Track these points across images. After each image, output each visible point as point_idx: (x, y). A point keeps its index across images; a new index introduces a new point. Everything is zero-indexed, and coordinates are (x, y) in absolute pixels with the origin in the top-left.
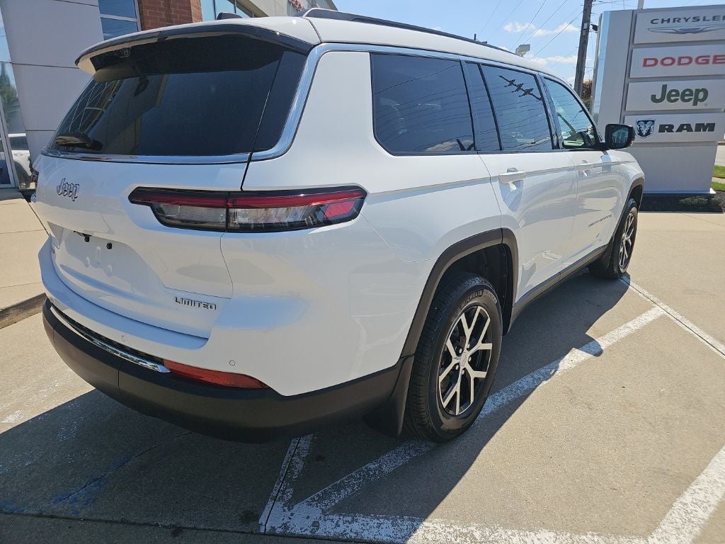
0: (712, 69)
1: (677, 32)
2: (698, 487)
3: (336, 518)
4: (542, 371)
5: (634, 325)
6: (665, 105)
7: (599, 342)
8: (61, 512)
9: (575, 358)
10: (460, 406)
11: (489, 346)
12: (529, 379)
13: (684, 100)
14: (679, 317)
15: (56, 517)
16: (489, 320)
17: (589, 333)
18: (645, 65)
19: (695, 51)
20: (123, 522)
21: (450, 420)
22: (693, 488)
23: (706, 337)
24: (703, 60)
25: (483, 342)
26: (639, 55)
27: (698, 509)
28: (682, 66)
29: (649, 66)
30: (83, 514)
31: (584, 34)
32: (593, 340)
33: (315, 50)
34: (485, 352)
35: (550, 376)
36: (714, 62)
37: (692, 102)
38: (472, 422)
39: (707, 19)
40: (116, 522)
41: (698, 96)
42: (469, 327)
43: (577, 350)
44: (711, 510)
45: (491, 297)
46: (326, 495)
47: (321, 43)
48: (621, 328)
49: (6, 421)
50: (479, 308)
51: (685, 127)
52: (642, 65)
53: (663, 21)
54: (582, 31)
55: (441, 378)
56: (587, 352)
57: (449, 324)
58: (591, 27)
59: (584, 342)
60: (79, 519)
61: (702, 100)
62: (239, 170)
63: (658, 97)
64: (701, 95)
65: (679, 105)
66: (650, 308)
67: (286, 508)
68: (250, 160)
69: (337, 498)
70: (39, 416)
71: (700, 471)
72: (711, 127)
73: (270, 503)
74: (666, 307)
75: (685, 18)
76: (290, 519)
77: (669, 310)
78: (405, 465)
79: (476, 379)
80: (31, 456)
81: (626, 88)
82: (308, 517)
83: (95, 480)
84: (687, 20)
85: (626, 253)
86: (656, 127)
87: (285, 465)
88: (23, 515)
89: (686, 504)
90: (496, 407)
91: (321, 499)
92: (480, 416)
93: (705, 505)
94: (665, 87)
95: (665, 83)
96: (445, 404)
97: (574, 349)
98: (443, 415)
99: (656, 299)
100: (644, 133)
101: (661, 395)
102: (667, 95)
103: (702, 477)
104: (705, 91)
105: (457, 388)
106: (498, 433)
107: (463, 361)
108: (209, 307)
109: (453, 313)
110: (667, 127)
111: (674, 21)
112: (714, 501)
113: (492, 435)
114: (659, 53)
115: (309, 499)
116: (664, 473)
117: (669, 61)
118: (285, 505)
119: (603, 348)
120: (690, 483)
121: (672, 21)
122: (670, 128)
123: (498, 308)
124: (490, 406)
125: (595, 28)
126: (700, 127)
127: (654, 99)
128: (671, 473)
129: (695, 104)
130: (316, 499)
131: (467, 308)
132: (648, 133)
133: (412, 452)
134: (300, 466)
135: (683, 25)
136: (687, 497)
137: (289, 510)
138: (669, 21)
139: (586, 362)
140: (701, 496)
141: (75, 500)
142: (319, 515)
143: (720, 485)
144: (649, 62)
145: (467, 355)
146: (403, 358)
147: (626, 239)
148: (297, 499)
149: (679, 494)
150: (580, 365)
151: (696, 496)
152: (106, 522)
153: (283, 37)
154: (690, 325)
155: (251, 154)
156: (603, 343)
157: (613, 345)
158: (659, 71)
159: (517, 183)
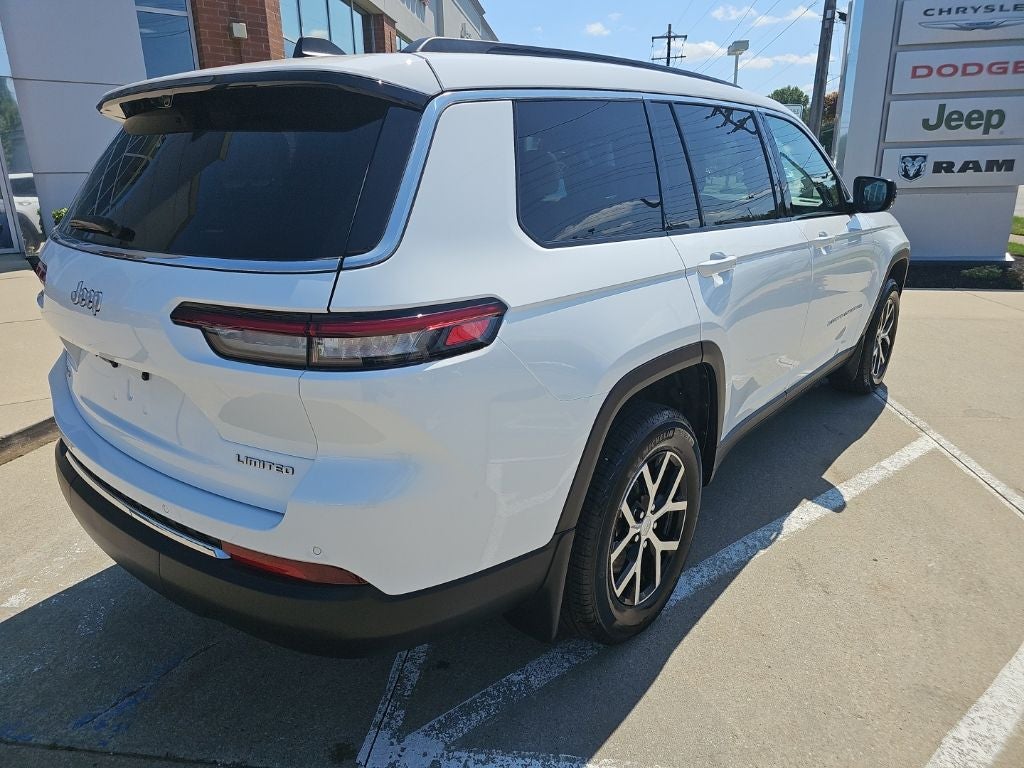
0: (1010, 81)
1: (962, 28)
2: (979, 714)
3: (464, 755)
4: (759, 533)
5: (891, 465)
6: (943, 134)
7: (841, 490)
8: (82, 742)
9: (806, 515)
10: (641, 591)
11: (682, 506)
12: (739, 546)
13: (970, 127)
14: (957, 453)
15: (76, 750)
16: (682, 470)
17: (827, 476)
18: (914, 75)
19: (987, 55)
20: (167, 758)
21: (626, 614)
22: (971, 715)
23: (995, 483)
24: (999, 68)
25: (674, 500)
26: (906, 62)
27: (979, 749)
28: (969, 77)
29: (919, 77)
30: (113, 745)
31: (827, 26)
32: (833, 486)
33: (435, 104)
34: (677, 514)
35: (771, 542)
36: (1015, 71)
37: (982, 128)
38: (658, 612)
39: (1005, 8)
40: (159, 758)
41: (990, 120)
42: (654, 481)
43: (809, 502)
44: (996, 749)
45: (685, 438)
46: (452, 721)
47: (443, 92)
48: (874, 469)
49: (8, 605)
50: (669, 454)
51: (971, 166)
52: (910, 75)
53: (941, 12)
54: (823, 22)
55: (614, 556)
56: (822, 505)
57: (625, 480)
58: (837, 15)
59: (819, 491)
60: (108, 753)
61: (997, 126)
62: (324, 283)
63: (933, 122)
64: (995, 119)
65: (964, 133)
66: (916, 437)
67: (394, 740)
68: (340, 268)
69: (464, 727)
70: (52, 597)
71: (982, 689)
72: (1009, 165)
73: (372, 733)
74: (939, 436)
75: (973, 8)
76: (400, 756)
77: (943, 441)
78: (563, 677)
79: (664, 553)
80: (41, 658)
81: (886, 108)
82: (425, 755)
83: (130, 694)
84: (976, 11)
85: (881, 355)
86: (929, 166)
87: (393, 674)
88: (30, 745)
89: (960, 741)
90: (692, 589)
91: (443, 727)
92: (671, 603)
93: (988, 742)
94: (942, 107)
95: (942, 102)
96: (619, 592)
97: (804, 500)
98: (616, 608)
99: (924, 425)
100: (911, 173)
101: (928, 572)
102: (946, 119)
103: (984, 699)
104: (1002, 114)
105: (637, 568)
106: (695, 630)
107: (644, 529)
108: (284, 470)
109: (630, 465)
110: (944, 165)
111: (957, 12)
112: (1001, 737)
113: (686, 632)
114: (935, 58)
115: (426, 727)
116: (930, 693)
117: (949, 70)
118: (393, 736)
119: (846, 499)
120: (967, 708)
121: (954, 11)
122: (949, 167)
123: (695, 452)
124: (683, 589)
125: (843, 17)
126: (992, 165)
127: (926, 124)
128: (942, 694)
129: (986, 132)
130: (437, 726)
131: (650, 457)
132: (917, 174)
133: (572, 658)
134: (415, 677)
135: (971, 17)
136: (962, 731)
137: (399, 742)
138: (949, 11)
139: (821, 520)
140: (982, 728)
141: (103, 724)
142: (440, 752)
143: (1011, 712)
144: (920, 72)
145: (651, 519)
146: (559, 534)
147: (882, 335)
148: (410, 726)
149: (951, 725)
150: (813, 525)
151: (975, 728)
152: (145, 757)
153: (388, 87)
154: (973, 465)
155: (342, 260)
156: (847, 491)
157: (862, 494)
158: (935, 84)
159: (724, 275)
